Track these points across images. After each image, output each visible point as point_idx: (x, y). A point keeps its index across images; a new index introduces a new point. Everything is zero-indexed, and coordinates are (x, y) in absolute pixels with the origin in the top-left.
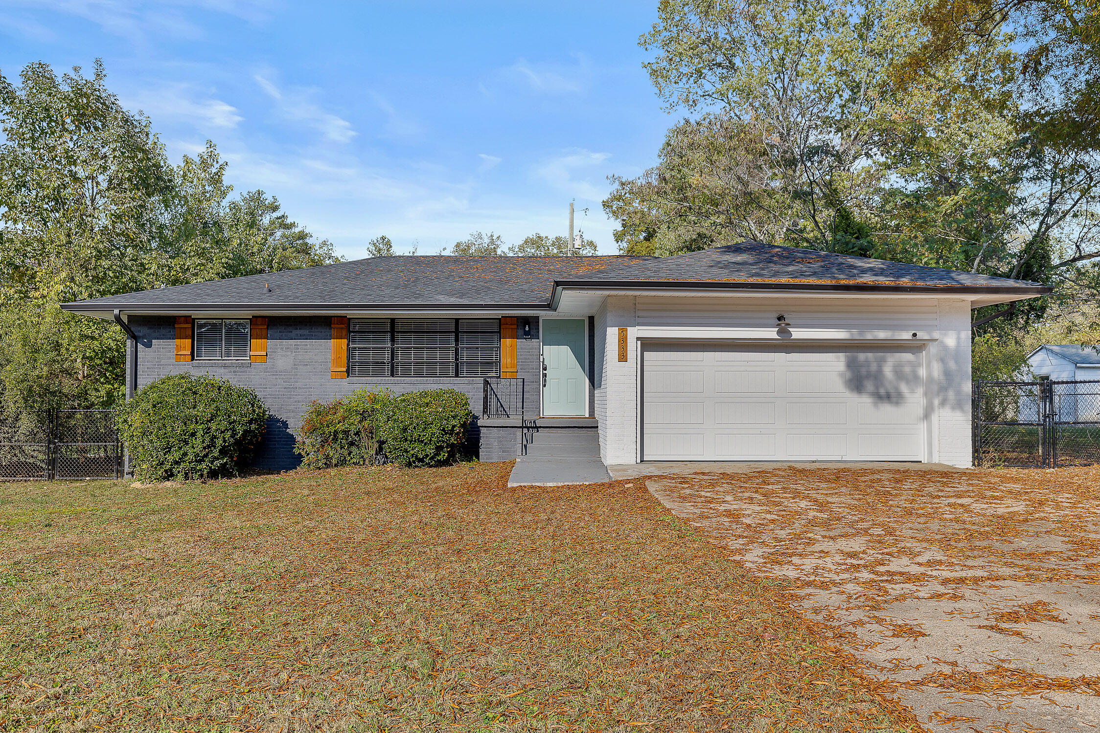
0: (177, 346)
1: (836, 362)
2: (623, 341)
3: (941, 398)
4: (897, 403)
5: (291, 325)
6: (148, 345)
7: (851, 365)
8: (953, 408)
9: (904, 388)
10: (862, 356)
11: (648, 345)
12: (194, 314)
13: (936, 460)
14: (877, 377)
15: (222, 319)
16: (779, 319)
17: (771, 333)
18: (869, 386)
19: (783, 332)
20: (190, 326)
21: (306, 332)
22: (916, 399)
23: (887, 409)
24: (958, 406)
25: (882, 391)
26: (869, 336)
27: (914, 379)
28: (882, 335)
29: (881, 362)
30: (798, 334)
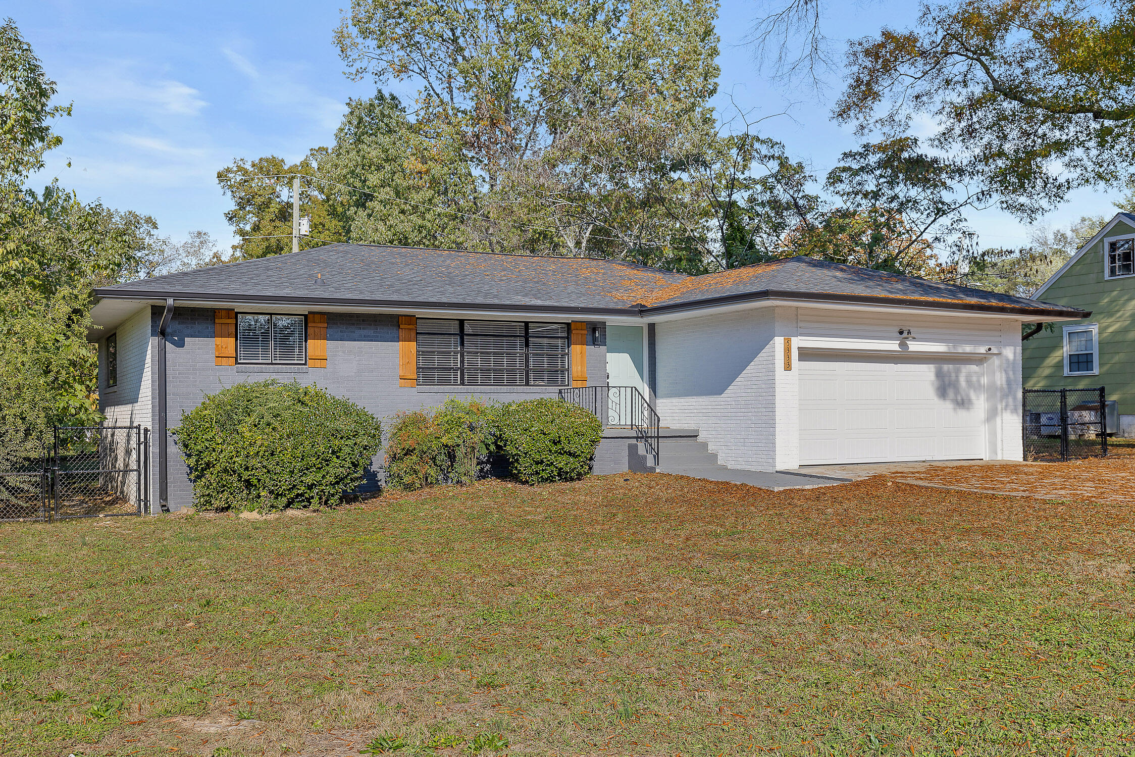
0: (217, 346)
1: (927, 372)
2: (788, 350)
3: (1004, 404)
4: (968, 409)
5: (353, 324)
6: (180, 344)
7: (939, 375)
8: (1012, 412)
9: (973, 396)
10: (946, 367)
11: (806, 355)
12: (238, 306)
13: (999, 458)
14: (955, 385)
15: (271, 314)
16: (901, 333)
17: (893, 346)
18: (951, 393)
19: (903, 345)
20: (234, 321)
21: (370, 332)
22: (981, 404)
23: (962, 413)
24: (1015, 410)
25: (959, 398)
26: (960, 350)
27: (978, 387)
28: (968, 349)
29: (958, 372)
30: (914, 346)
